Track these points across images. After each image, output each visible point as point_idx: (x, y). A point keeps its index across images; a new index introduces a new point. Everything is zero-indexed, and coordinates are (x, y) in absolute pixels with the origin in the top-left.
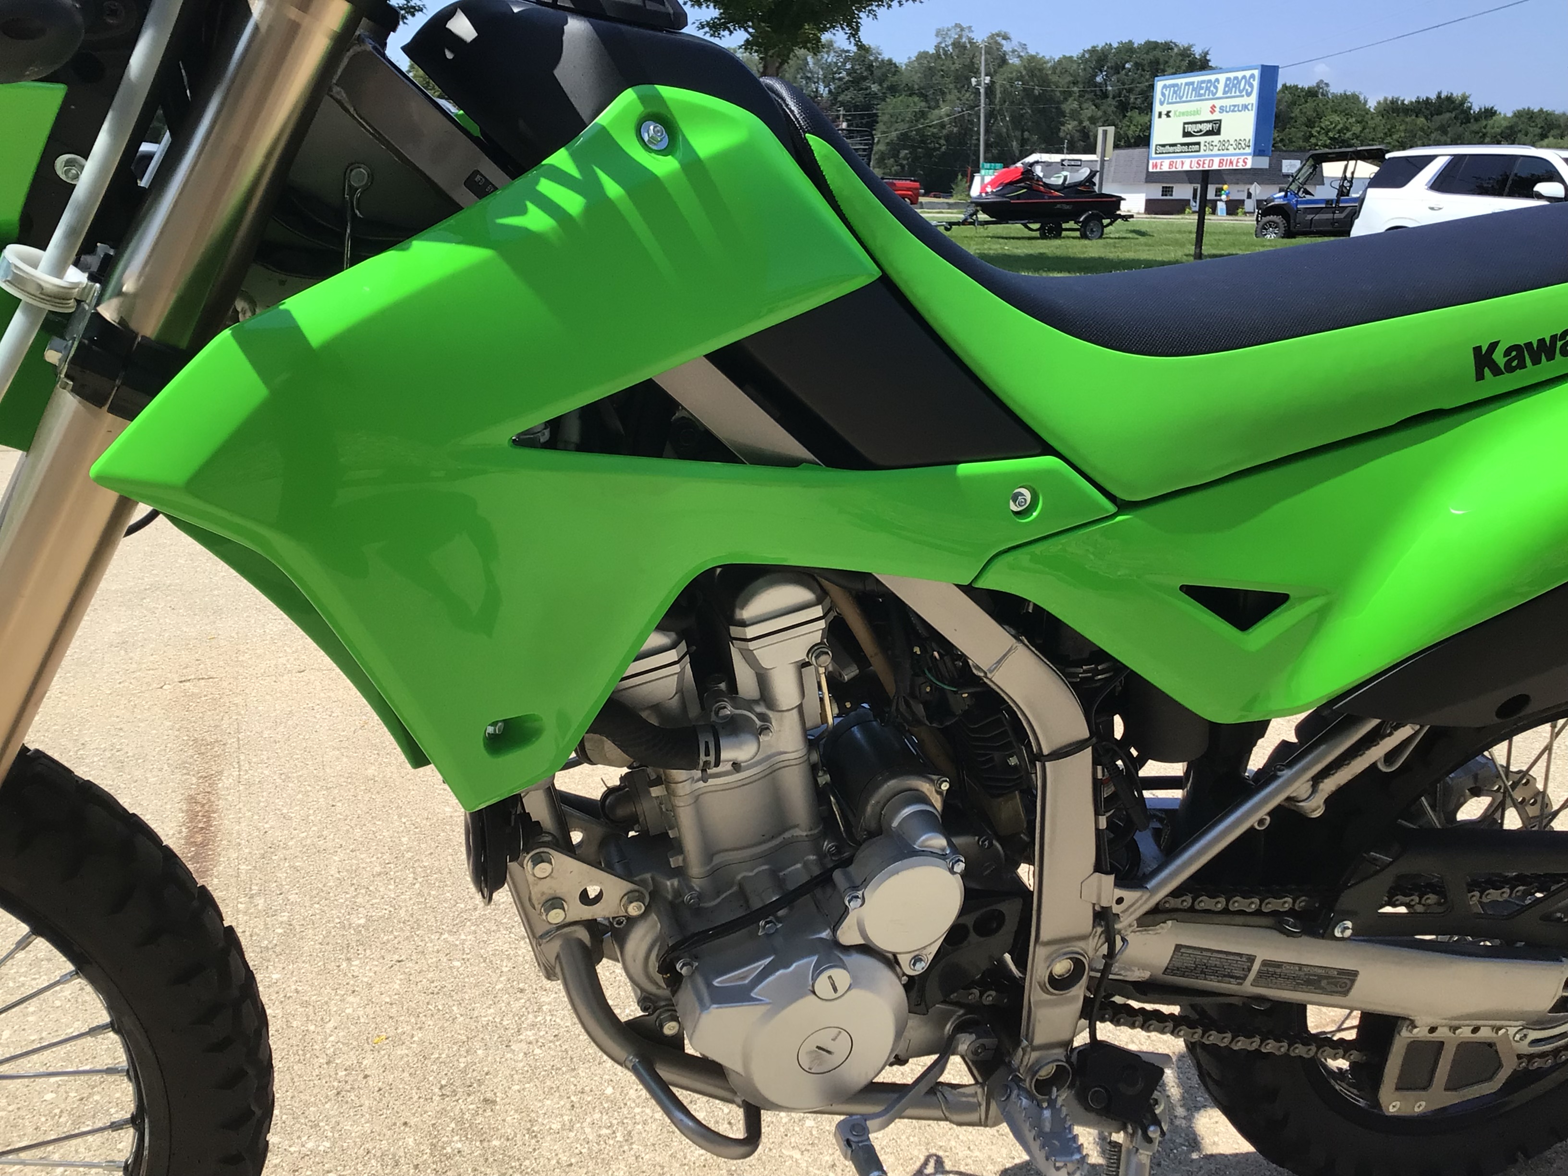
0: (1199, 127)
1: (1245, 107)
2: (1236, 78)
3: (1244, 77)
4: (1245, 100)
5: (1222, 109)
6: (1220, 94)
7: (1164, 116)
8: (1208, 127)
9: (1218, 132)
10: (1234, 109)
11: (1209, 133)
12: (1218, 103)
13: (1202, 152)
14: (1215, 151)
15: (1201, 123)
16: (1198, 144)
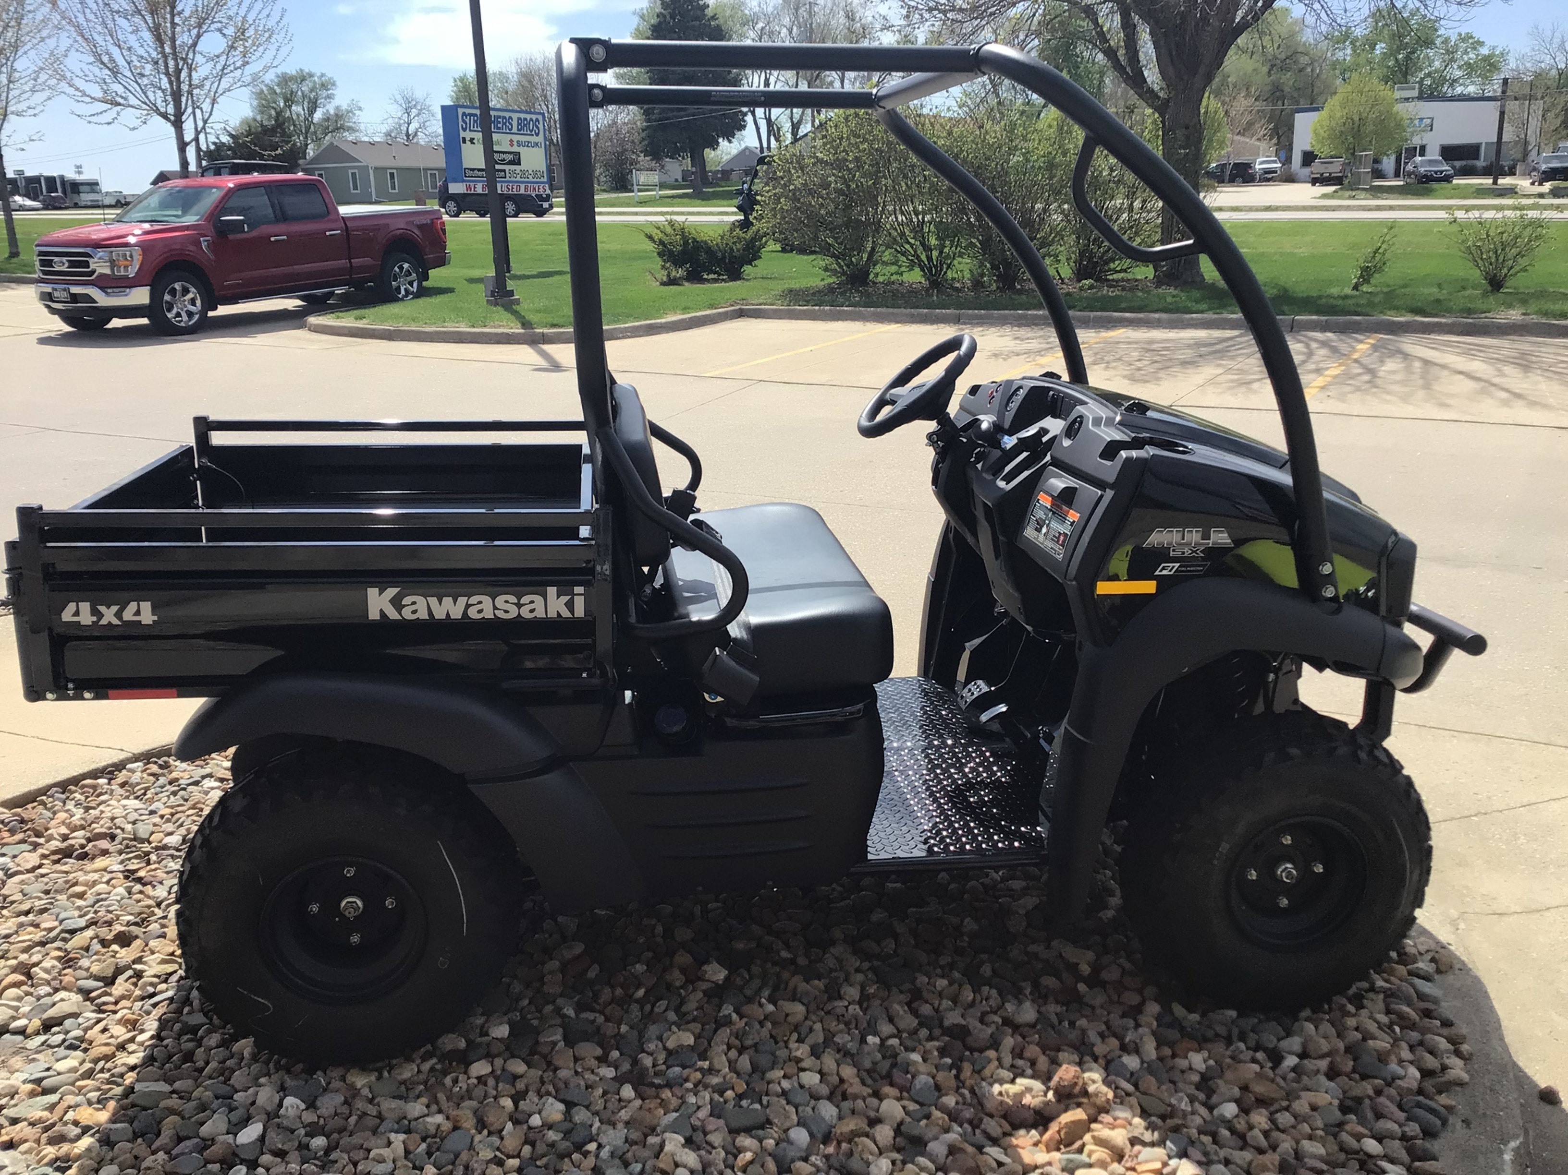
0: (503, 156)
1: (536, 144)
2: (525, 119)
3: (531, 120)
4: (534, 139)
5: (519, 144)
6: (515, 130)
7: (468, 143)
8: (511, 157)
9: (519, 163)
10: (528, 144)
11: (511, 163)
12: (516, 138)
13: (508, 179)
14: (518, 179)
15: (504, 153)
16: (504, 171)
